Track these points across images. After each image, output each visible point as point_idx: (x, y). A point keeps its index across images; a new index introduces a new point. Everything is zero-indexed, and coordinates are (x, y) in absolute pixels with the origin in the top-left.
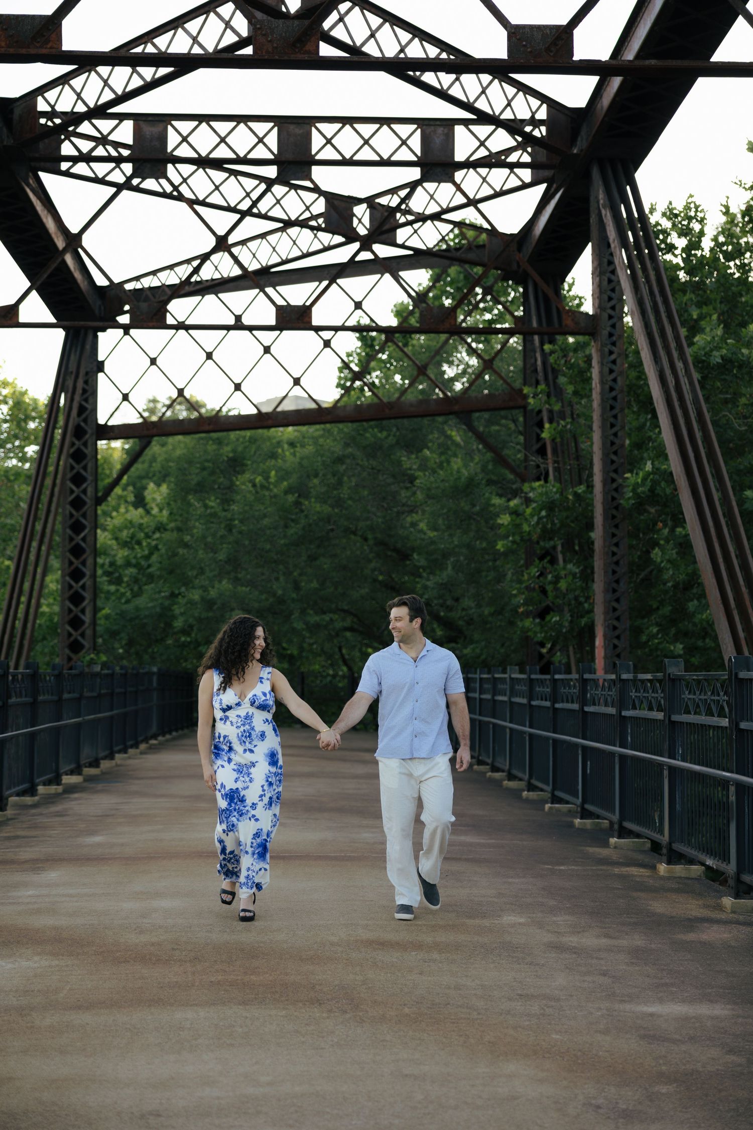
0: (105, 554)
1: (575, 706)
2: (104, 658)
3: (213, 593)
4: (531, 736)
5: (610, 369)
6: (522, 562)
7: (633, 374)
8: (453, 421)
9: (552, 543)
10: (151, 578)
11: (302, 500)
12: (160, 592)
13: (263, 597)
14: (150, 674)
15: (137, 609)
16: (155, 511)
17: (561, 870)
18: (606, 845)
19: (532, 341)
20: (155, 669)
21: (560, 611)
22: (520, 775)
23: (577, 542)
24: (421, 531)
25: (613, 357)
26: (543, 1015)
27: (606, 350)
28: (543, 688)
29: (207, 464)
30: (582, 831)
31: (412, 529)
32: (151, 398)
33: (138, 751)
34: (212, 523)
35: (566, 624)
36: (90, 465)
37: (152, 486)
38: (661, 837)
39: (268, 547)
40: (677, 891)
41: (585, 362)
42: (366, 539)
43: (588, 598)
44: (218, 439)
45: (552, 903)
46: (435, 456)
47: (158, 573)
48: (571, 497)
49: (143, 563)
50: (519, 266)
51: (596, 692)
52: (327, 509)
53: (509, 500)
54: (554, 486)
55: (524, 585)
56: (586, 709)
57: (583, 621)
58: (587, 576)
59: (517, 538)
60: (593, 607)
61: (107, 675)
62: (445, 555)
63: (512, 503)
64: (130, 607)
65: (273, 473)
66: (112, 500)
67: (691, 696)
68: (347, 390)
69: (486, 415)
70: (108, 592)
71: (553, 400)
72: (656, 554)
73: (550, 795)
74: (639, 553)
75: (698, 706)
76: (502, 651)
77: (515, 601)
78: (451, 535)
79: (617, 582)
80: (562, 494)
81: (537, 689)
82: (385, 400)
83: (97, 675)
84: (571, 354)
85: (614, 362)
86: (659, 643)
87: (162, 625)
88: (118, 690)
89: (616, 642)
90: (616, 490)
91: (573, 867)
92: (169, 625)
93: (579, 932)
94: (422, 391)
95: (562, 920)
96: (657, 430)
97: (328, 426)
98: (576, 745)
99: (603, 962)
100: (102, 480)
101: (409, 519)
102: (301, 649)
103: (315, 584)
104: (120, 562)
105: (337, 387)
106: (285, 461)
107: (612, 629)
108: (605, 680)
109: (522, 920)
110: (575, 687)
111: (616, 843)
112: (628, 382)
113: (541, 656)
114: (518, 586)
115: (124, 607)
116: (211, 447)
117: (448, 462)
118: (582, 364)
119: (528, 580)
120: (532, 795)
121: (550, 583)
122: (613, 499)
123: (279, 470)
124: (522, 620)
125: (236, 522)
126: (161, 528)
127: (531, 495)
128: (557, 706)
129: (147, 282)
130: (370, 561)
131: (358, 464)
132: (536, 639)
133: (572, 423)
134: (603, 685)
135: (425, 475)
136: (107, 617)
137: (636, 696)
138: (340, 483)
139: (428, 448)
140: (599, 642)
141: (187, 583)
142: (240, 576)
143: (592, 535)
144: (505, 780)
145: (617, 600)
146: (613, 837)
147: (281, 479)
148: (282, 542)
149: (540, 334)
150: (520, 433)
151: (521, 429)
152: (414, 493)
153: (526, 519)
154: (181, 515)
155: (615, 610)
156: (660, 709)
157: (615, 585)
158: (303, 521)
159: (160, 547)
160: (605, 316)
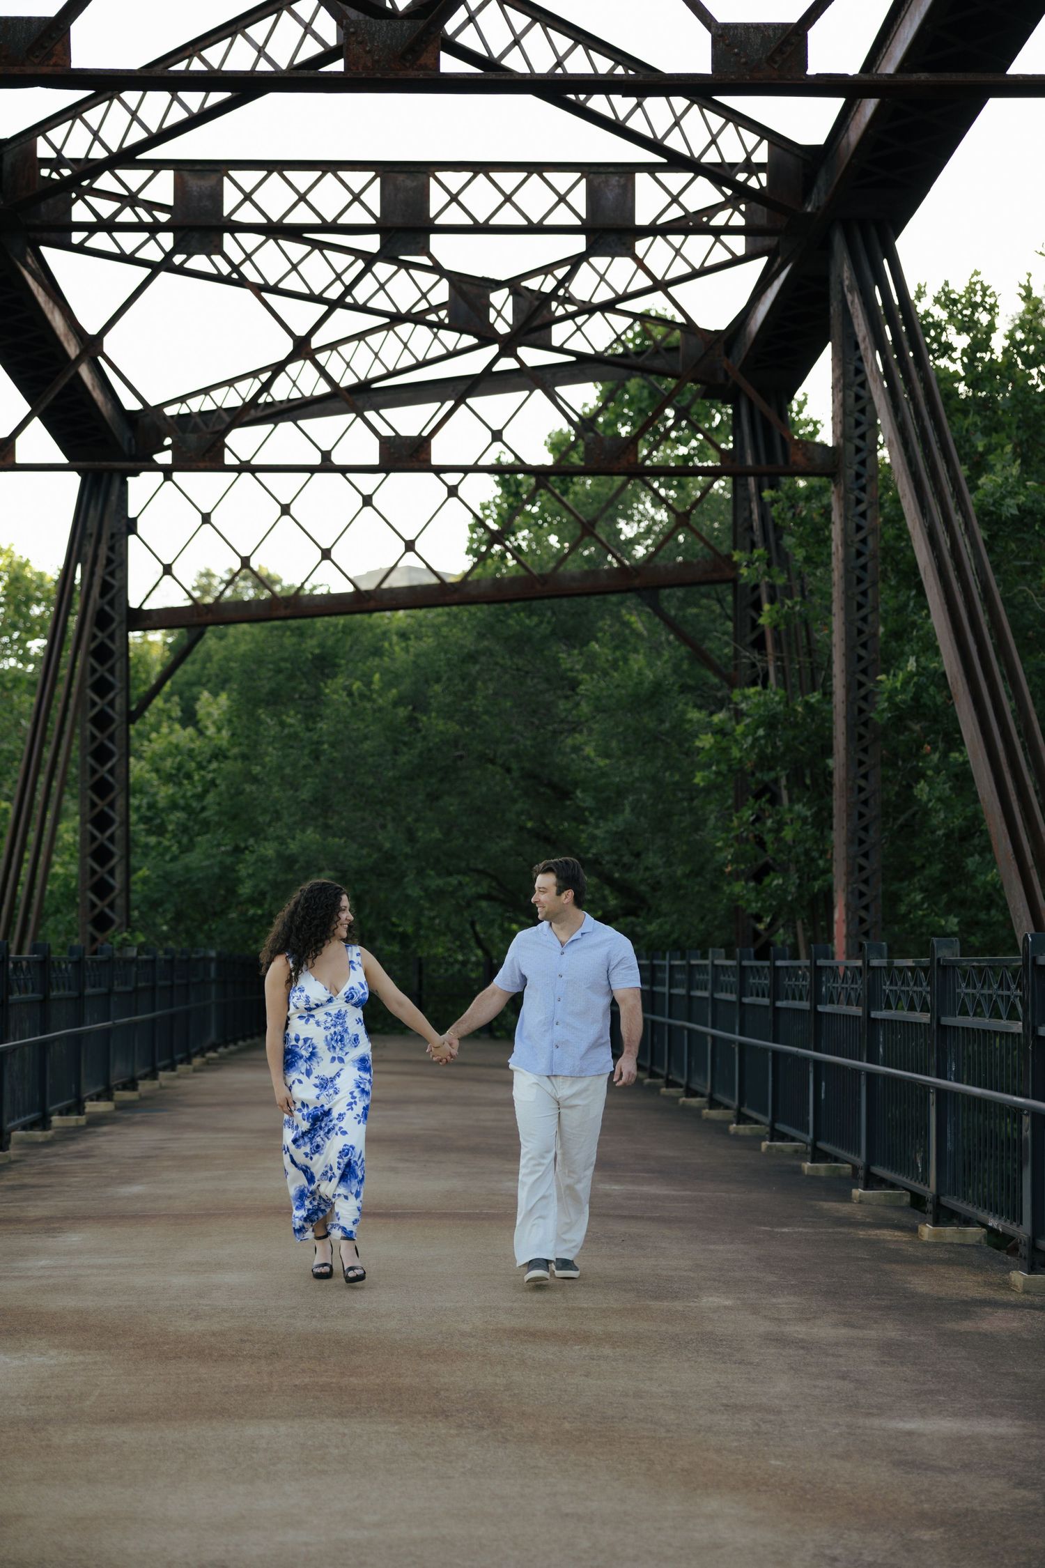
0: (141, 791)
1: (805, 1005)
2: (141, 938)
3: (293, 847)
4: (742, 1046)
5: (857, 526)
6: (730, 802)
7: (890, 532)
8: (632, 600)
9: (772, 775)
10: (206, 826)
11: (417, 715)
12: (219, 845)
13: (365, 852)
14: (206, 960)
15: (187, 869)
16: (211, 731)
17: (783, 1233)
18: (847, 1198)
19: (746, 485)
20: (213, 954)
21: (784, 871)
22: (726, 1101)
23: (808, 772)
24: (587, 758)
25: (862, 507)
26: (758, 1433)
27: (852, 497)
28: (760, 978)
29: (283, 665)
30: (814, 1179)
31: (574, 756)
32: (204, 571)
33: (190, 1067)
34: (292, 747)
35: (793, 889)
36: (119, 667)
37: (205, 695)
38: (926, 1188)
39: (371, 781)
40: (949, 1262)
41: (822, 515)
42: (509, 770)
43: (823, 853)
44: (298, 628)
45: (771, 1278)
46: (606, 651)
47: (216, 818)
48: (800, 709)
49: (194, 804)
50: (727, 377)
51: (835, 985)
52: (454, 729)
53: (711, 714)
54: (775, 694)
55: (733, 834)
56: (820, 1008)
57: (817, 885)
58: (823, 821)
59: (724, 767)
60: (831, 865)
61: (146, 961)
62: (621, 793)
63: (716, 718)
64: (176, 867)
65: (377, 677)
66: (150, 716)
67: (970, 991)
68: (482, 558)
69: (680, 593)
70: (146, 845)
71: (775, 569)
72: (922, 790)
73: (768, 1129)
74: (897, 788)
75: (979, 1004)
76: (702, 927)
77: (720, 857)
78: (629, 764)
79: (866, 829)
80: (787, 705)
81: (751, 981)
82: (536, 571)
83: (133, 961)
84: (802, 504)
85: (863, 515)
86: (924, 916)
87: (222, 892)
88: (161, 983)
89: (863, 913)
90: (865, 698)
91: (800, 1229)
92: (232, 891)
93: (808, 1320)
94: (589, 559)
95: (785, 1302)
96: (924, 613)
97: (455, 609)
98: (806, 1059)
99: (841, 1360)
100: (136, 688)
101: (569, 741)
102: (418, 925)
103: (436, 834)
104: (162, 803)
105: (467, 553)
106: (393, 660)
107: (858, 897)
108: (847, 968)
109: (728, 1303)
110: (804, 978)
111: (861, 1195)
112: (882, 544)
113: (757, 934)
114: (724, 835)
115: (169, 867)
116: (289, 640)
117: (626, 660)
118: (817, 518)
119: (739, 827)
120: (744, 1129)
121: (770, 831)
122: (861, 711)
123: (385, 672)
124: (729, 884)
125: (326, 746)
126: (219, 754)
127: (743, 706)
128: (779, 1004)
129: (196, 405)
130: (514, 801)
131: (497, 663)
132: (749, 911)
133: (802, 603)
134: (845, 974)
135: (592, 678)
136: (145, 881)
137: (891, 990)
138: (472, 690)
139: (597, 641)
140: (839, 914)
141: (257, 832)
142: (331, 822)
143: (831, 762)
144: (704, 1108)
145: (866, 855)
146: (857, 1188)
147: (388, 685)
148: (391, 774)
149: (758, 475)
150: (728, 618)
151: (729, 612)
152: (577, 705)
153: (736, 741)
154: (248, 737)
155: (862, 868)
156: (925, 1009)
157: (862, 834)
158: (420, 745)
159: (218, 782)
160: (851, 448)
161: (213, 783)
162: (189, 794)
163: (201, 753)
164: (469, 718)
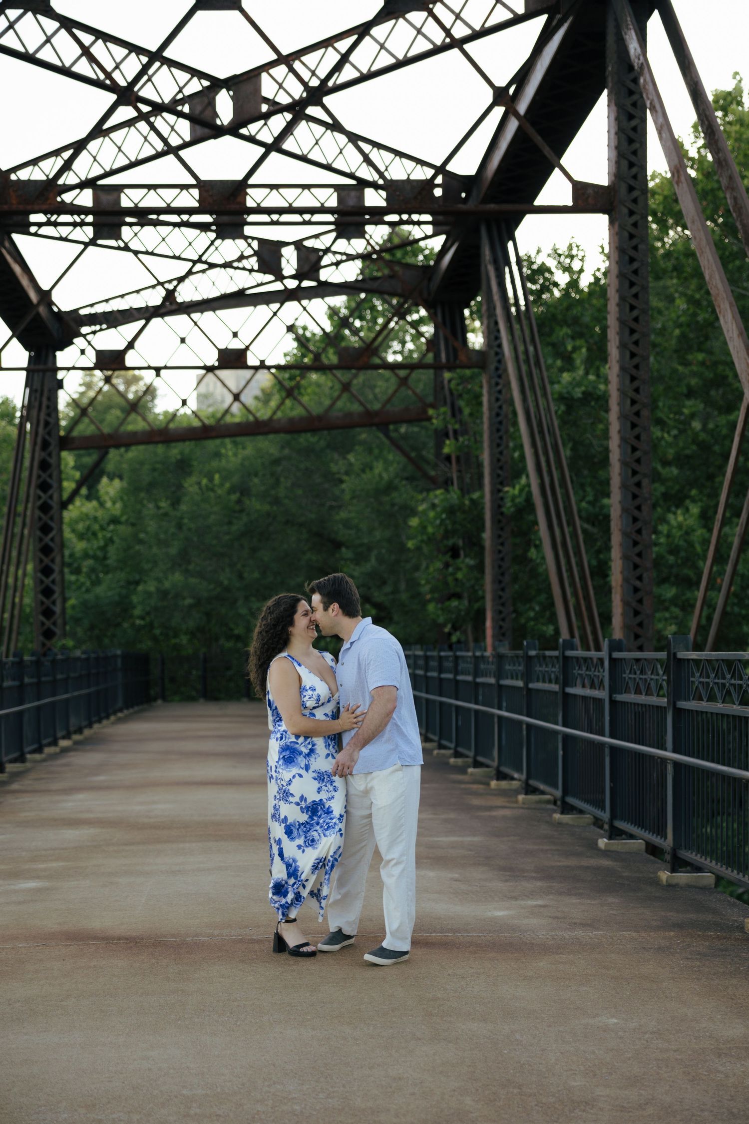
1: (470, 678)
3: (167, 584)
8: (372, 431)
9: (454, 541)
11: (243, 499)
12: (117, 581)
13: (212, 586)
16: (109, 505)
29: (157, 466)
34: (164, 521)
35: (465, 609)
39: (214, 542)
43: (480, 587)
47: (116, 564)
48: (467, 503)
51: (484, 666)
52: (266, 507)
53: (418, 503)
54: (456, 493)
55: (431, 576)
56: (478, 680)
57: (476, 606)
58: (480, 568)
59: (424, 538)
60: (485, 594)
62: (369, 548)
63: (421, 508)
73: (453, 751)
74: (519, 551)
79: (502, 574)
80: (460, 500)
89: (501, 623)
90: (500, 499)
103: (256, 575)
104: (79, 554)
106: (227, 462)
107: (498, 613)
110: (471, 662)
121: (451, 574)
122: (499, 506)
123: (222, 472)
125: (185, 520)
126: (114, 520)
127: (436, 501)
135: (350, 478)
138: (277, 483)
140: (489, 623)
142: (190, 568)
143: (484, 535)
145: (503, 590)
147: (223, 481)
153: (431, 522)
155: (500, 597)
157: (500, 577)
158: (245, 519)
159: (115, 538)
160: (492, 353)
161: (111, 541)
162: (95, 546)
163: (102, 519)
164: (276, 501)
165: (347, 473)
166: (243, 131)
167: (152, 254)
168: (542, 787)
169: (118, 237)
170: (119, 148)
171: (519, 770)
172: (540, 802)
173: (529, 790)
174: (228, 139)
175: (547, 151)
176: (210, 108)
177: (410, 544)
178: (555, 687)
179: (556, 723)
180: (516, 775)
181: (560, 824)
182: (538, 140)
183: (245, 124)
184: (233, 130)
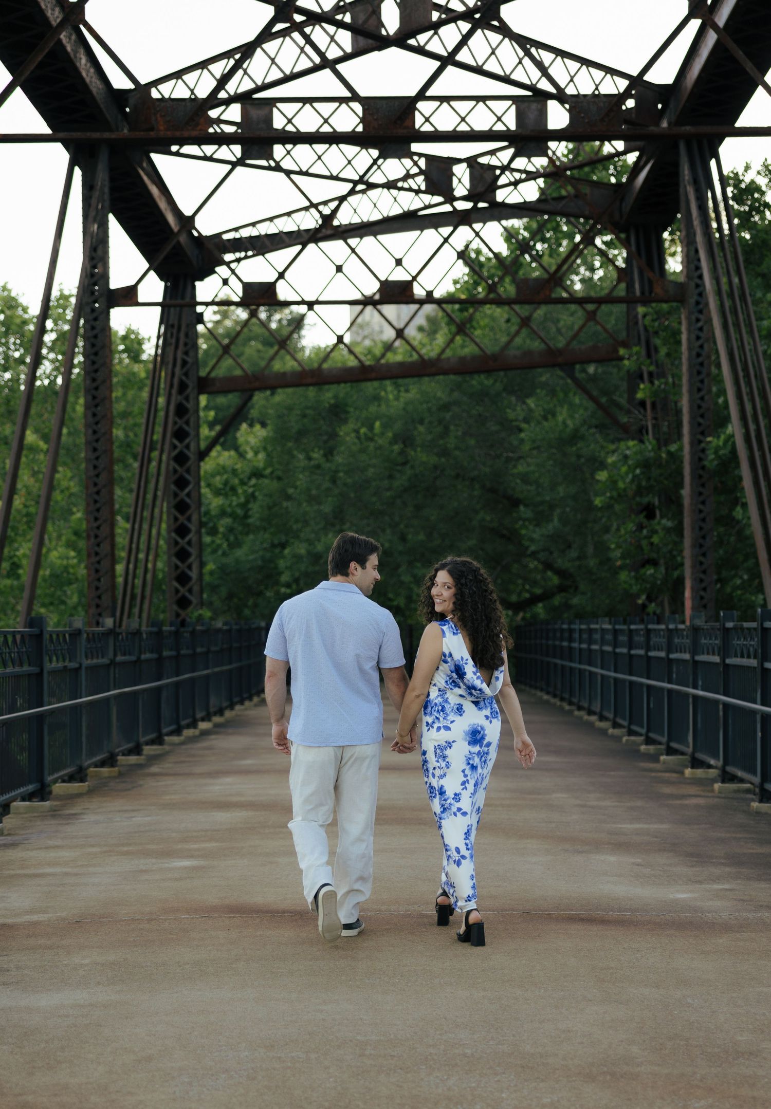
1: (663, 654)
3: (319, 547)
9: (648, 499)
11: (407, 450)
15: (237, 561)
16: (250, 455)
34: (317, 474)
35: (661, 577)
37: (244, 427)
39: (374, 499)
43: (679, 552)
47: (259, 523)
48: (664, 455)
49: (239, 511)
52: (434, 460)
54: (650, 445)
55: (622, 539)
56: (671, 656)
57: (676, 574)
58: (679, 530)
59: (614, 494)
60: (683, 561)
62: (551, 507)
63: (610, 460)
65: (377, 424)
77: (612, 555)
79: (704, 537)
80: (656, 452)
82: (489, 352)
89: (702, 593)
90: (701, 452)
102: (409, 600)
103: (421, 537)
107: (700, 583)
110: (664, 636)
114: (616, 540)
116: (312, 394)
119: (625, 535)
121: (645, 537)
122: (699, 459)
123: (383, 420)
124: (618, 573)
125: (341, 474)
126: (257, 474)
127: (628, 453)
132: (631, 591)
133: (666, 383)
135: (530, 427)
138: (446, 432)
140: (688, 594)
143: (682, 492)
145: (704, 555)
147: (384, 430)
153: (622, 477)
154: (282, 464)
155: (701, 563)
157: (702, 541)
158: (409, 472)
159: (257, 494)
160: (692, 285)
161: (253, 497)
162: (234, 503)
163: (243, 472)
164: (444, 452)
165: (526, 420)
166: (412, 42)
167: (307, 174)
168: (740, 773)
169: (270, 156)
170: (273, 60)
171: (715, 756)
172: (738, 791)
173: (727, 777)
174: (394, 51)
175: (749, 66)
176: (374, 17)
177: (598, 502)
178: (753, 662)
179: (755, 703)
180: (712, 762)
181: (758, 813)
182: (739, 54)
183: (413, 35)
184: (400, 40)
